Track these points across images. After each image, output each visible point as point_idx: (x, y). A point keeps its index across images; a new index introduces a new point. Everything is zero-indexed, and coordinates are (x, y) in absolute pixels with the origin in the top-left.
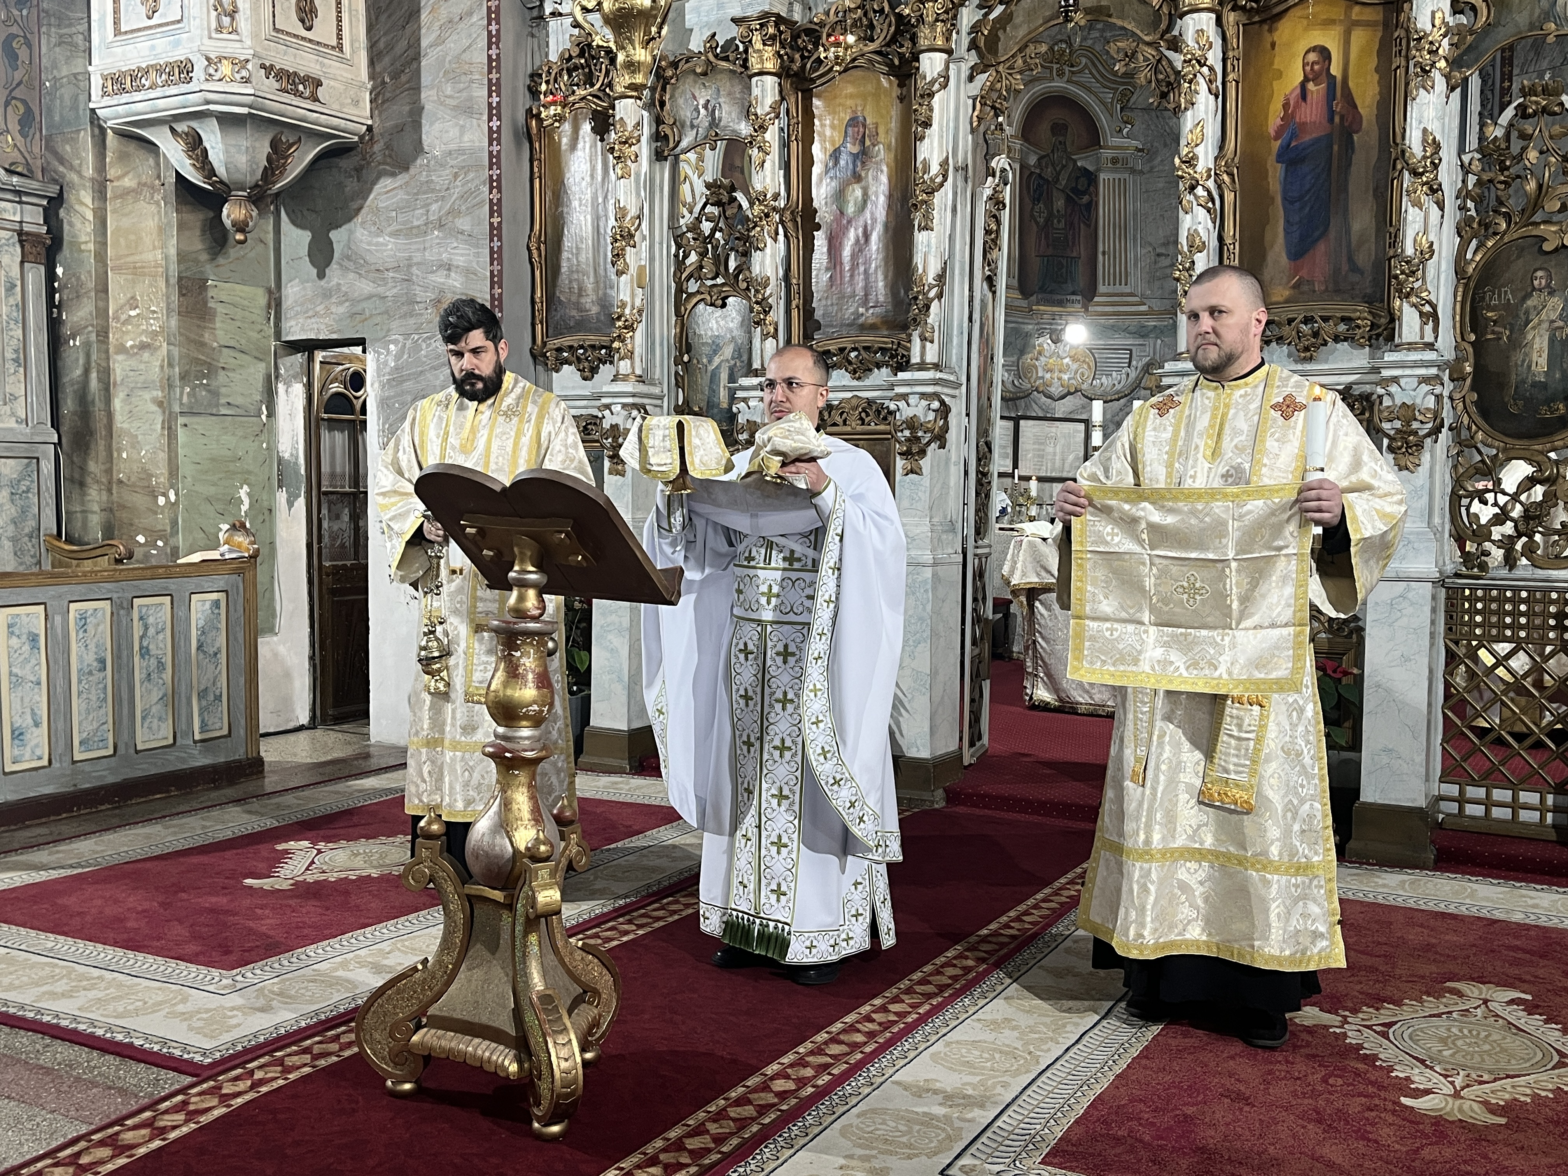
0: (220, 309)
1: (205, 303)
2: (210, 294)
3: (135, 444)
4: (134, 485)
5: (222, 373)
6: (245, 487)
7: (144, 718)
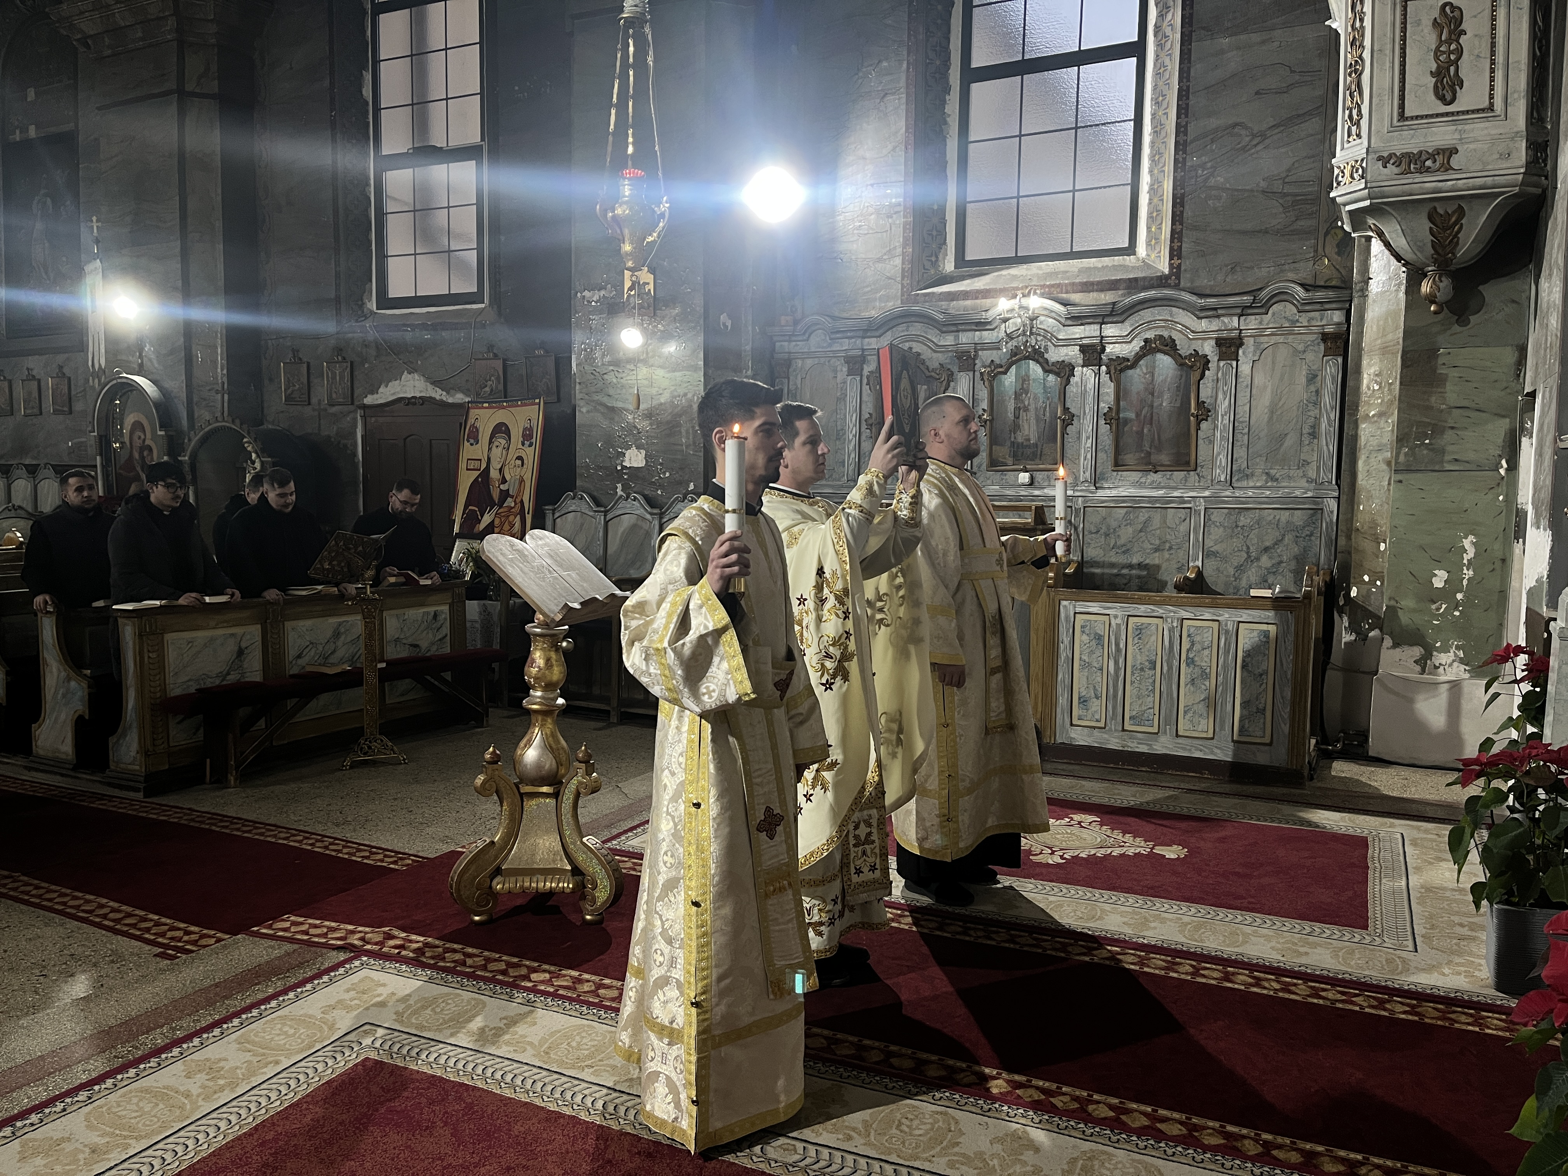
0: (1453, 374)
1: (1434, 370)
2: (1440, 361)
3: (1370, 497)
4: (1365, 533)
5: (1450, 432)
6: (1471, 538)
7: (1185, 712)
